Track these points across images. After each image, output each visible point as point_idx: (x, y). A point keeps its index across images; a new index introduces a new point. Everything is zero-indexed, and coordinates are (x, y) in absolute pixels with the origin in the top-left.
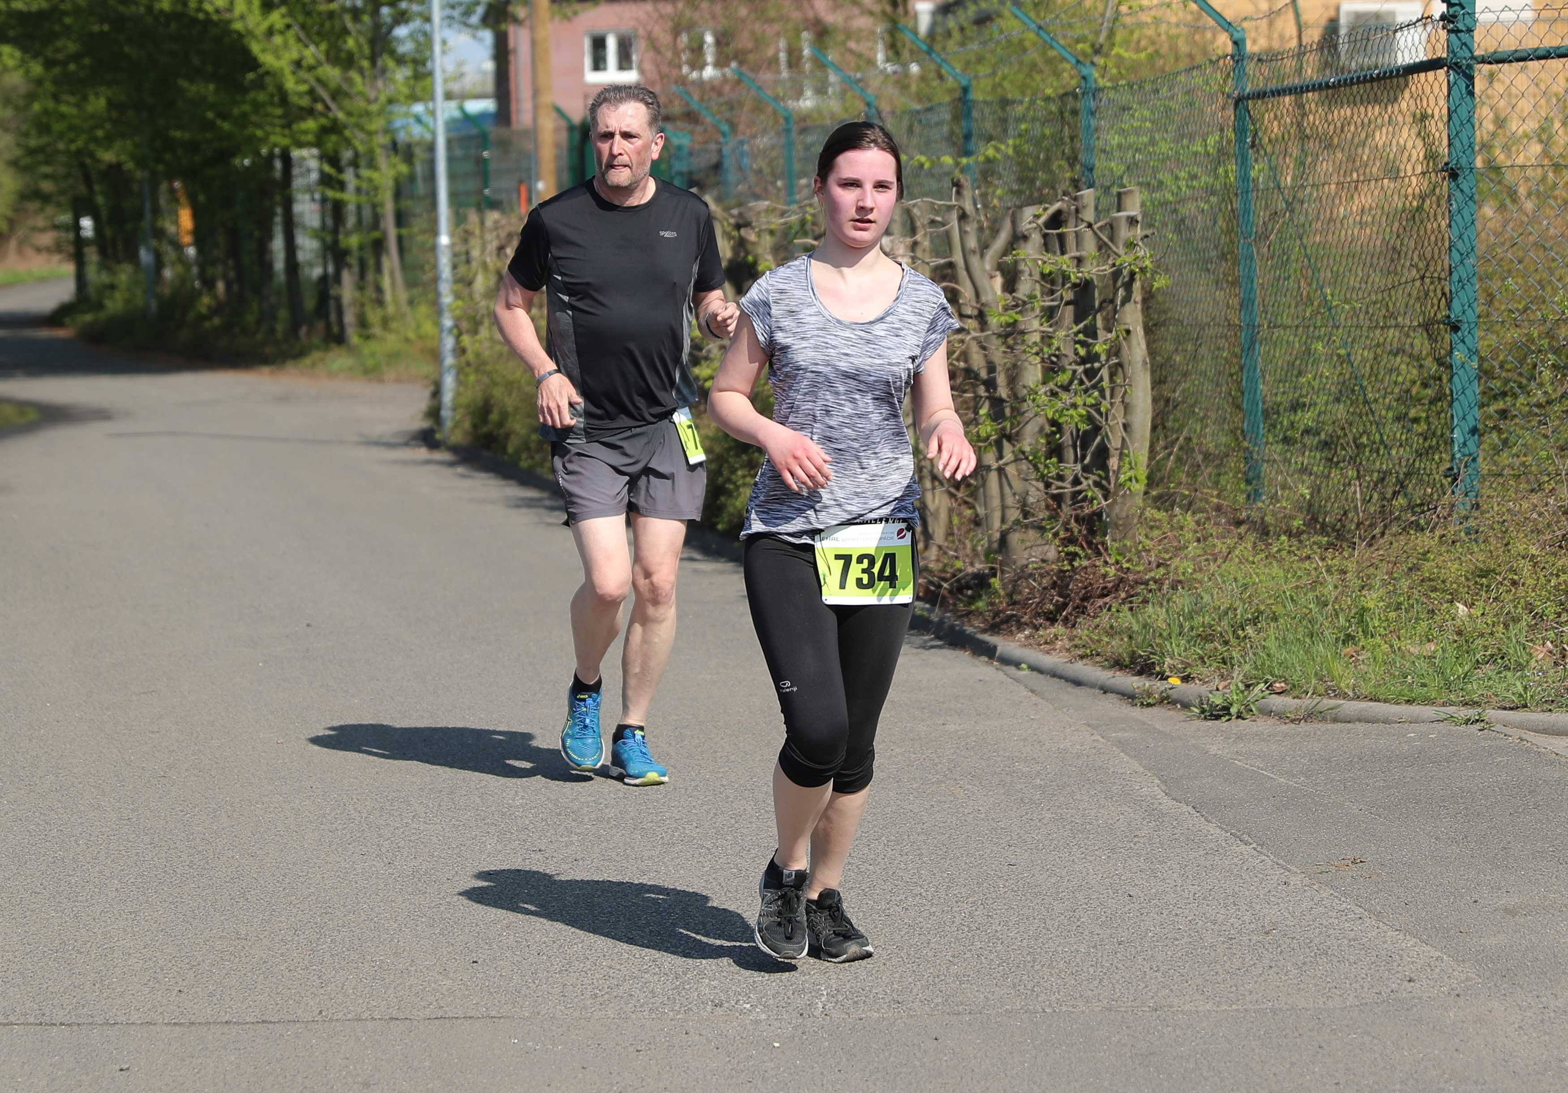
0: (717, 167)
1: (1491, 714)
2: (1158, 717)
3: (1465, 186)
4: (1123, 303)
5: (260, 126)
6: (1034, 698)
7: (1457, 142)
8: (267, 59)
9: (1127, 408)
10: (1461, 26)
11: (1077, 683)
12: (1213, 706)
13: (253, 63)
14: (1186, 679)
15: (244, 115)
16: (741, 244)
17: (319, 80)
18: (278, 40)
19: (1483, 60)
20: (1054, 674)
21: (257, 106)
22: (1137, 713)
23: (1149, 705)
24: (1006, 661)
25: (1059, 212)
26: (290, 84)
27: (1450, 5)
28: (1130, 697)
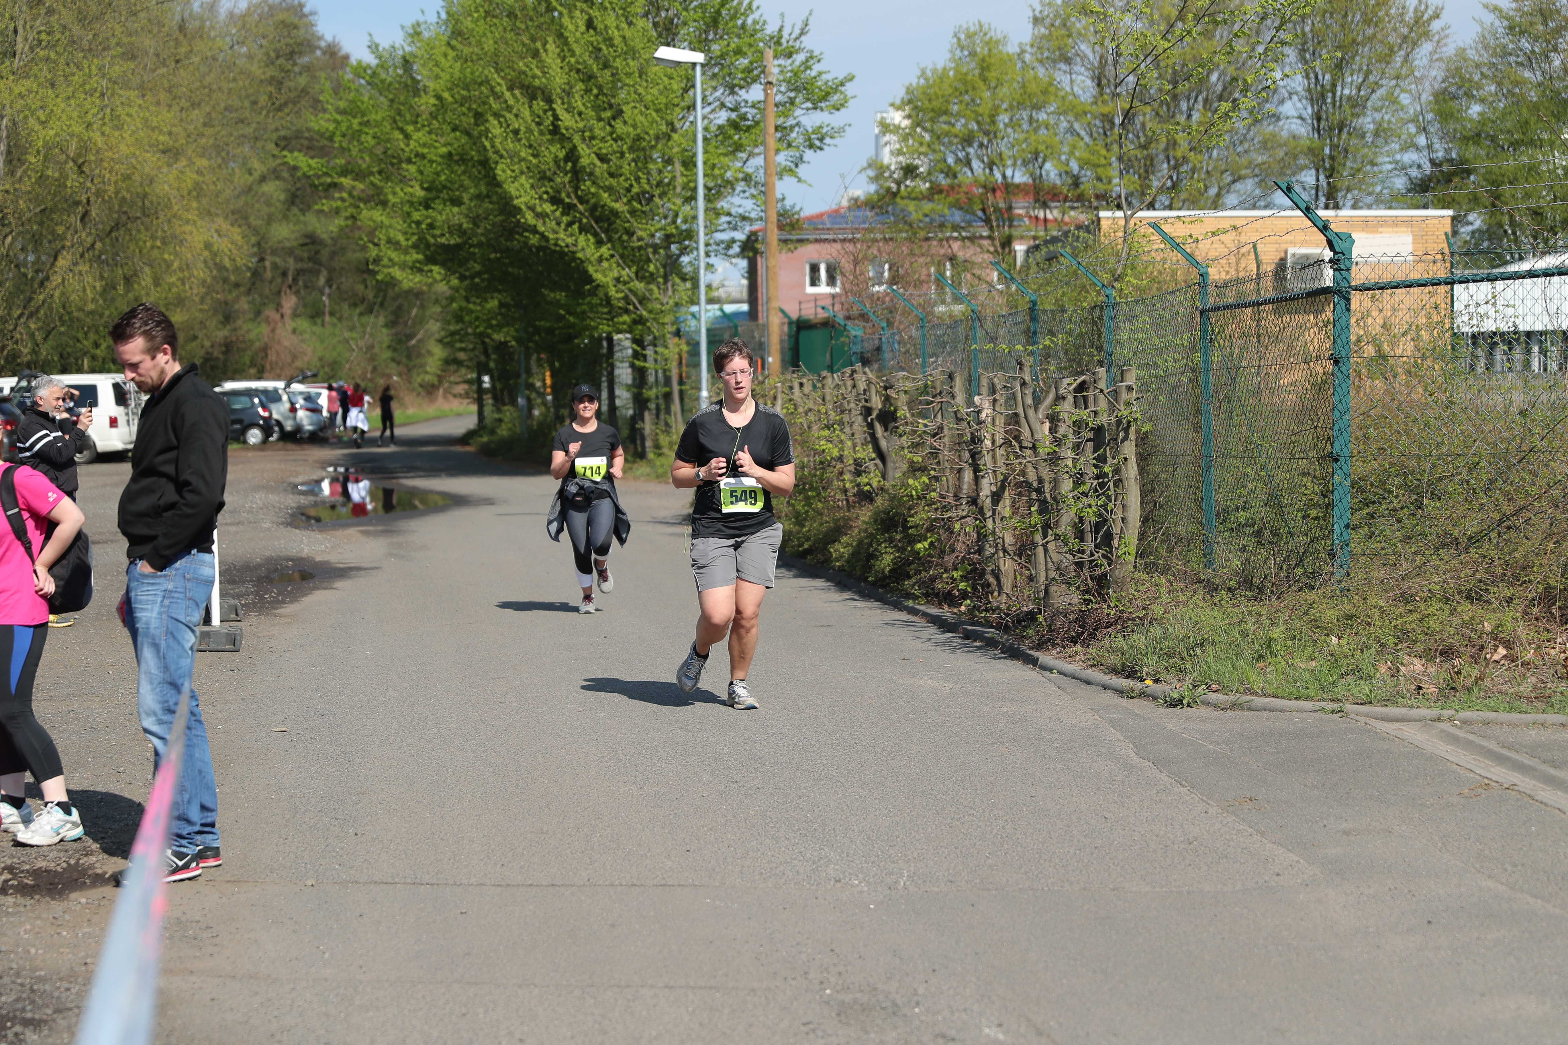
0: (879, 349)
1: (1348, 707)
2: (1137, 705)
3: (1343, 369)
4: (1122, 441)
5: (592, 319)
6: (1059, 692)
7: (1339, 341)
8: (598, 277)
9: (1124, 506)
10: (1342, 267)
11: (1088, 683)
12: (1172, 699)
13: (589, 279)
14: (1156, 681)
15: (584, 312)
16: (887, 399)
17: (631, 290)
18: (605, 264)
19: (1356, 289)
20: (1074, 677)
21: (592, 307)
22: (1124, 702)
23: (1132, 697)
24: (1044, 668)
25: (1084, 382)
26: (612, 292)
27: (1336, 253)
28: (1120, 692)
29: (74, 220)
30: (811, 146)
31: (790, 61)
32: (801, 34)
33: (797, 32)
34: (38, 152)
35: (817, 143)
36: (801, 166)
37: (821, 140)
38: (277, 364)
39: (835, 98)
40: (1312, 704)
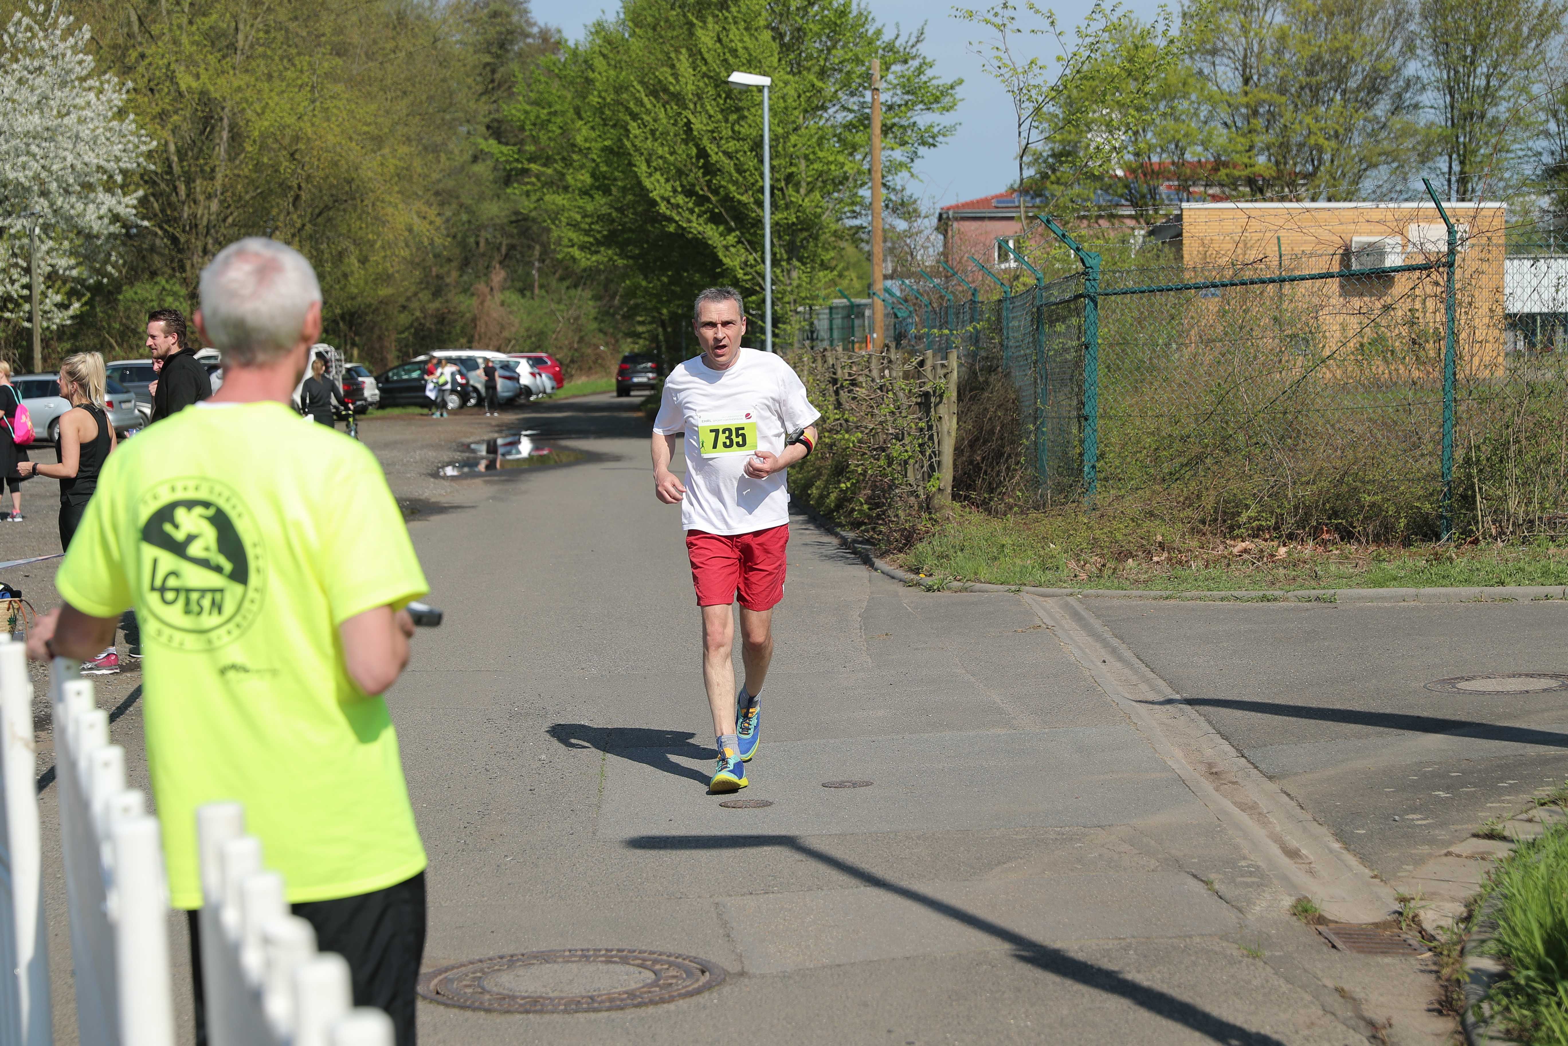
1: (1025, 588)
2: (911, 591)
7: (1088, 332)
8: (727, 261)
10: (1090, 277)
12: (930, 586)
14: (927, 575)
17: (757, 273)
19: (1101, 294)
20: (886, 574)
23: (910, 586)
24: (875, 570)
28: (905, 583)
29: (286, 203)
30: (924, 143)
31: (906, 66)
32: (918, 41)
33: (913, 40)
34: (255, 141)
35: (931, 141)
36: (917, 161)
37: (933, 137)
38: (485, 333)
39: (946, 100)
40: (1007, 587)
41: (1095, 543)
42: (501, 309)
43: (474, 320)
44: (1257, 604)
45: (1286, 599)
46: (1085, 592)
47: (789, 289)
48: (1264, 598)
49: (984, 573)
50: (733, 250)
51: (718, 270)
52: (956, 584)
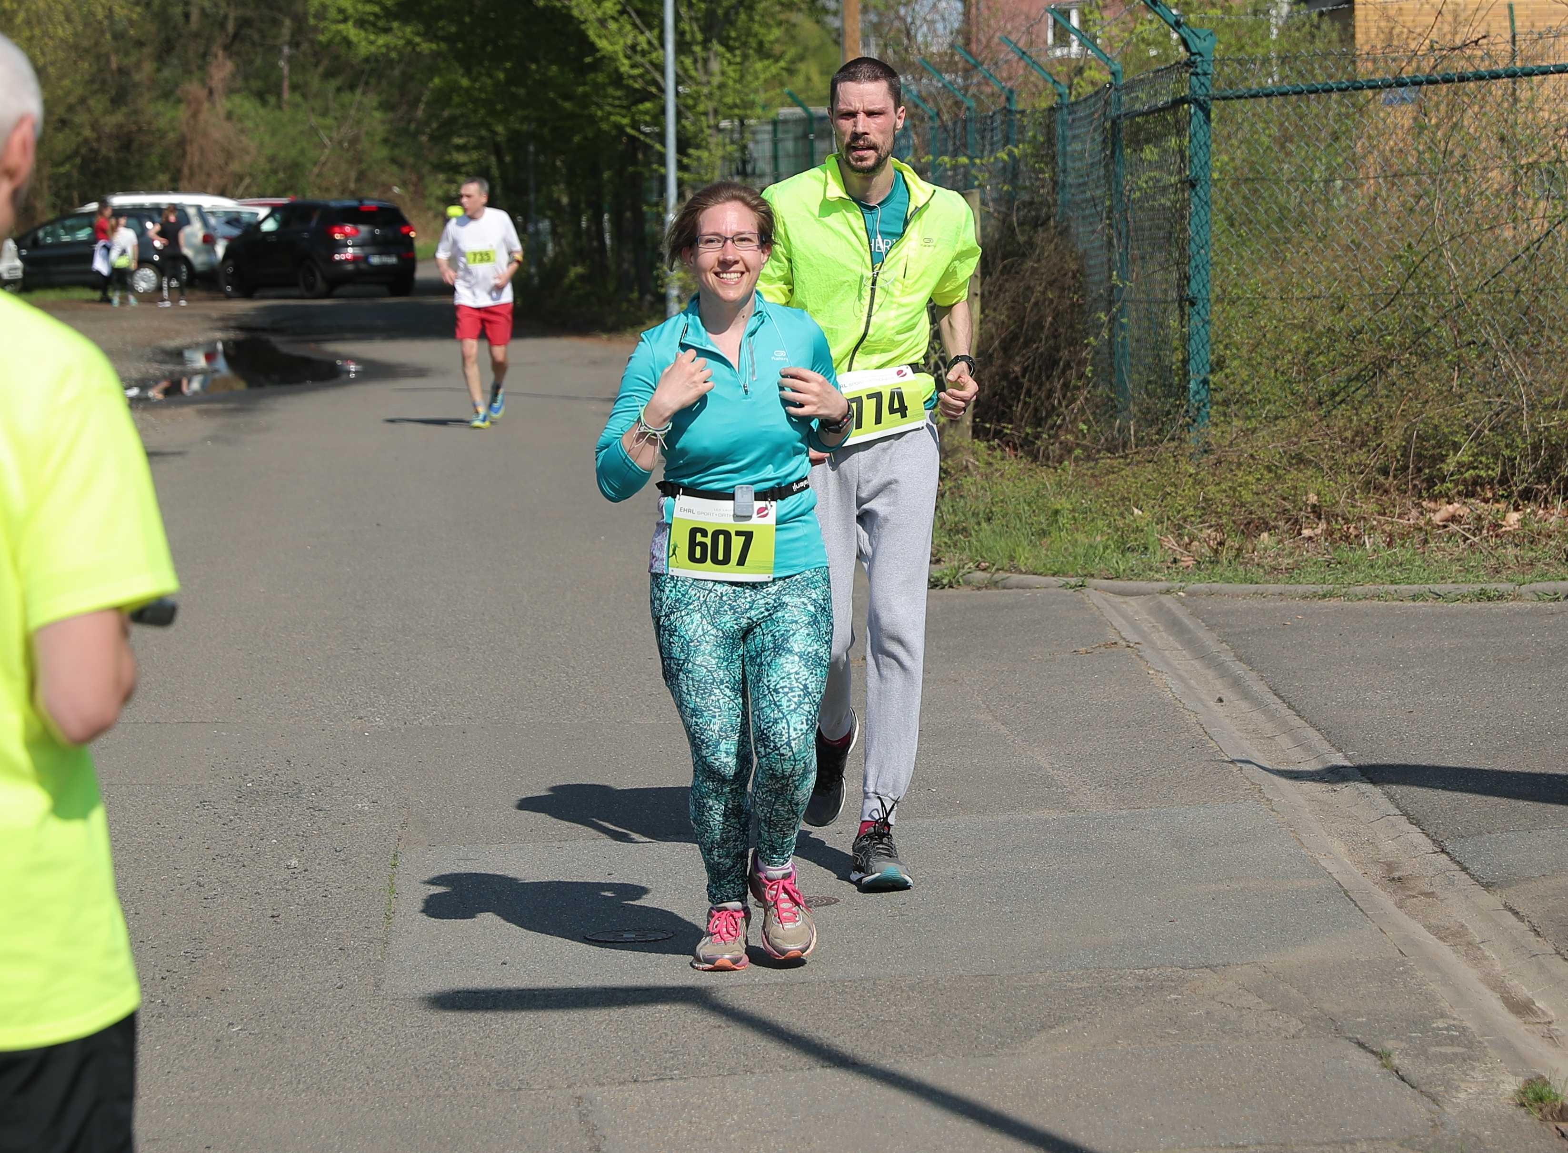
1: (1093, 582)
3: (1201, 194)
7: (1195, 160)
10: (1199, 70)
19: (1217, 97)
27: (1191, 54)
40: (1062, 580)
41: (1207, 507)
42: (227, 125)
43: (182, 143)
44: (1470, 606)
45: (1518, 597)
46: (1191, 587)
47: (705, 90)
48: (1483, 596)
49: (1024, 557)
50: (613, 26)
51: (588, 60)
52: (979, 575)
